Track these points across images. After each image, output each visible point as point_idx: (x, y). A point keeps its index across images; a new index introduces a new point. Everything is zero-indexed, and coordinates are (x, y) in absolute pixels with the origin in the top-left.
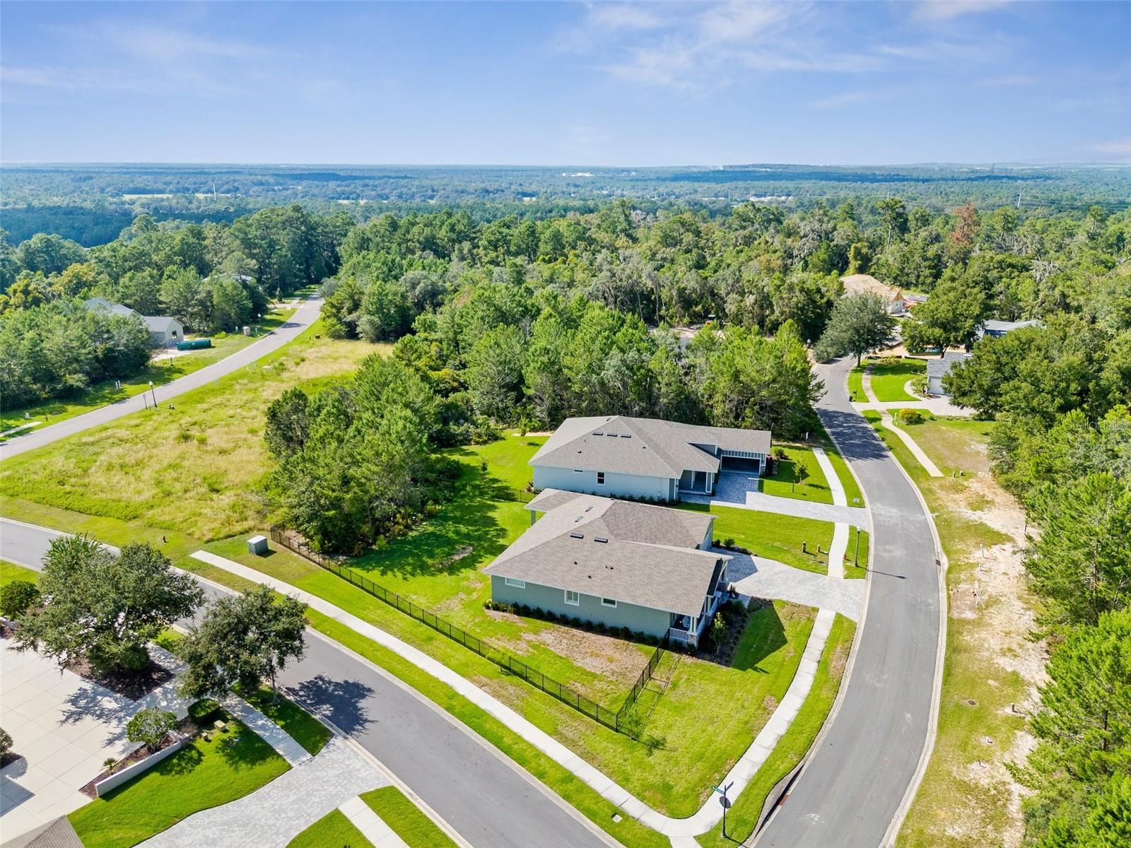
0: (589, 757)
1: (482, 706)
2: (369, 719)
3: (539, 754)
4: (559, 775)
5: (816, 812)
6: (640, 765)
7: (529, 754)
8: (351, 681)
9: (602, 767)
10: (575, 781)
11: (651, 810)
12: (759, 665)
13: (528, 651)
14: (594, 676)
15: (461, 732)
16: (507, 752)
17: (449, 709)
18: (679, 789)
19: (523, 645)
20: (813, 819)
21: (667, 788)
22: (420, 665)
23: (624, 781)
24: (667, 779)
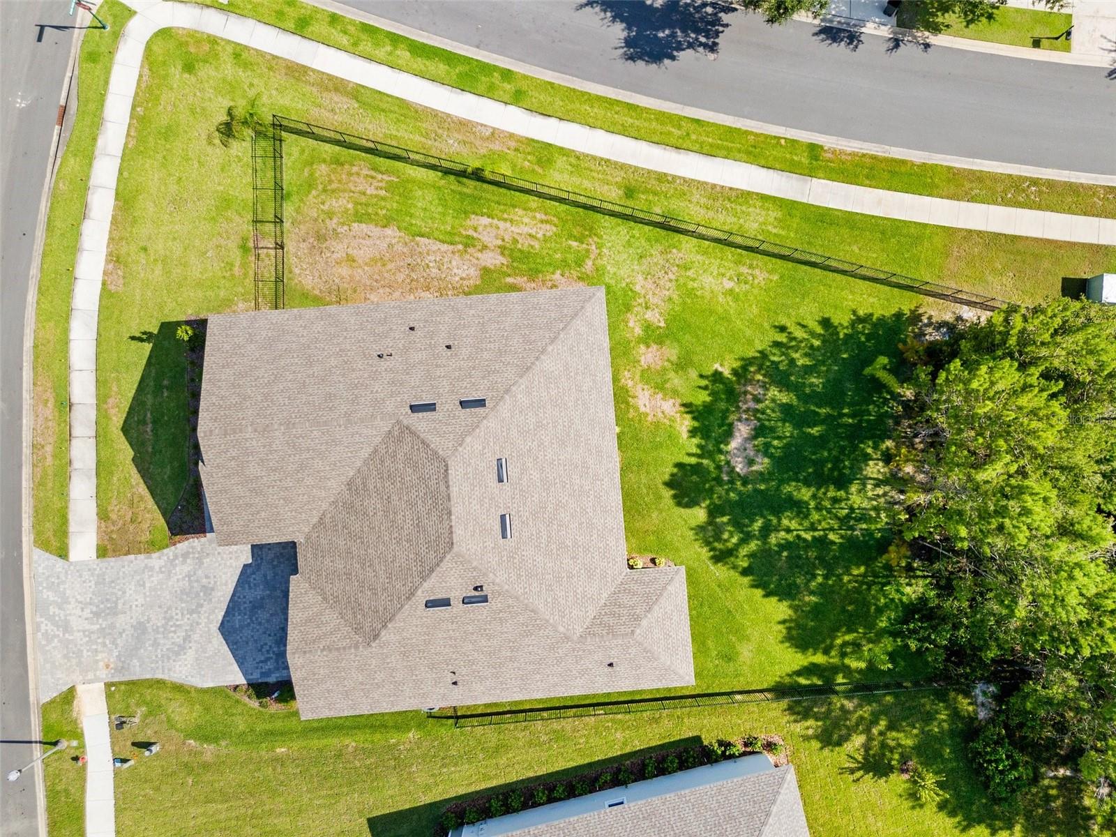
0: (296, 71)
1: (469, 98)
2: (588, 9)
3: (352, 49)
4: (314, 28)
5: (21, 110)
6: (231, 87)
7: (366, 46)
8: (667, 61)
9: (273, 62)
10: (292, 26)
11: (194, 27)
12: (148, 347)
13: (475, 230)
14: (360, 218)
15: (466, 43)
16: (395, 39)
17: (507, 75)
18: (176, 72)
19: (487, 238)
20: (23, 98)
21: (189, 68)
22: (600, 135)
23: (240, 54)
24: (193, 79)
